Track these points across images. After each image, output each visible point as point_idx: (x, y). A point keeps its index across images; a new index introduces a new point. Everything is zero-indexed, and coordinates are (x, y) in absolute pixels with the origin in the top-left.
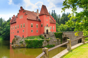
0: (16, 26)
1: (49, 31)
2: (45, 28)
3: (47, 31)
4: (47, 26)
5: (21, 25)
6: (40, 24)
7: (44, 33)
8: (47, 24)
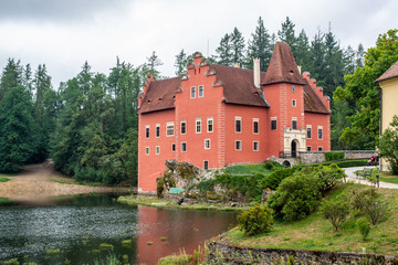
0: (169, 124)
1: (302, 147)
2: (285, 135)
3: (294, 144)
4: (295, 128)
5: (198, 123)
6: (268, 119)
7: (282, 154)
8: (294, 119)
